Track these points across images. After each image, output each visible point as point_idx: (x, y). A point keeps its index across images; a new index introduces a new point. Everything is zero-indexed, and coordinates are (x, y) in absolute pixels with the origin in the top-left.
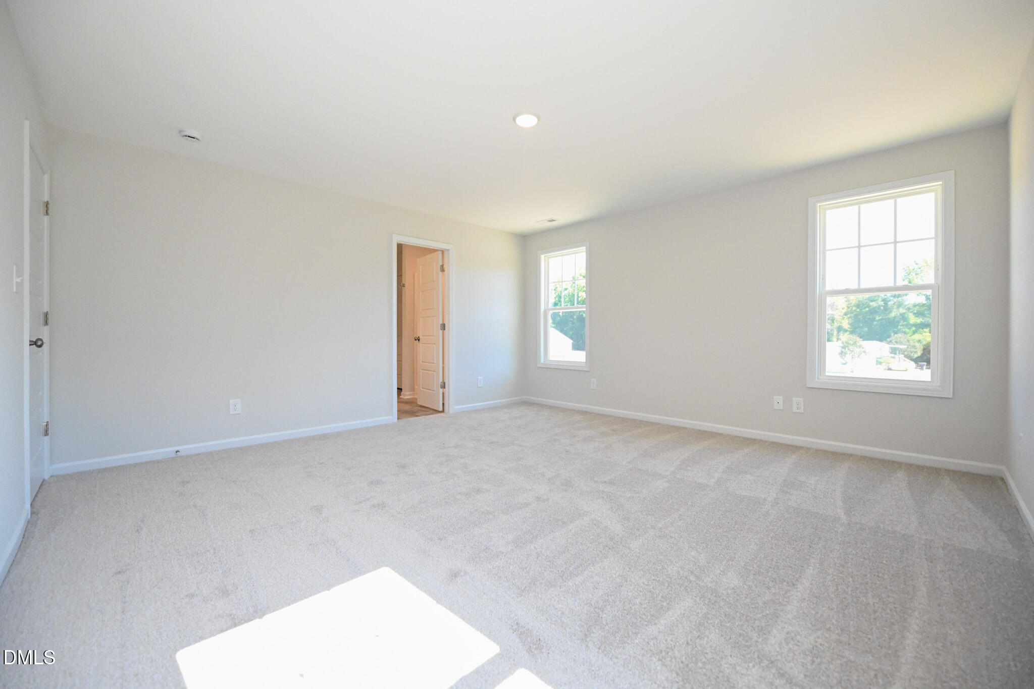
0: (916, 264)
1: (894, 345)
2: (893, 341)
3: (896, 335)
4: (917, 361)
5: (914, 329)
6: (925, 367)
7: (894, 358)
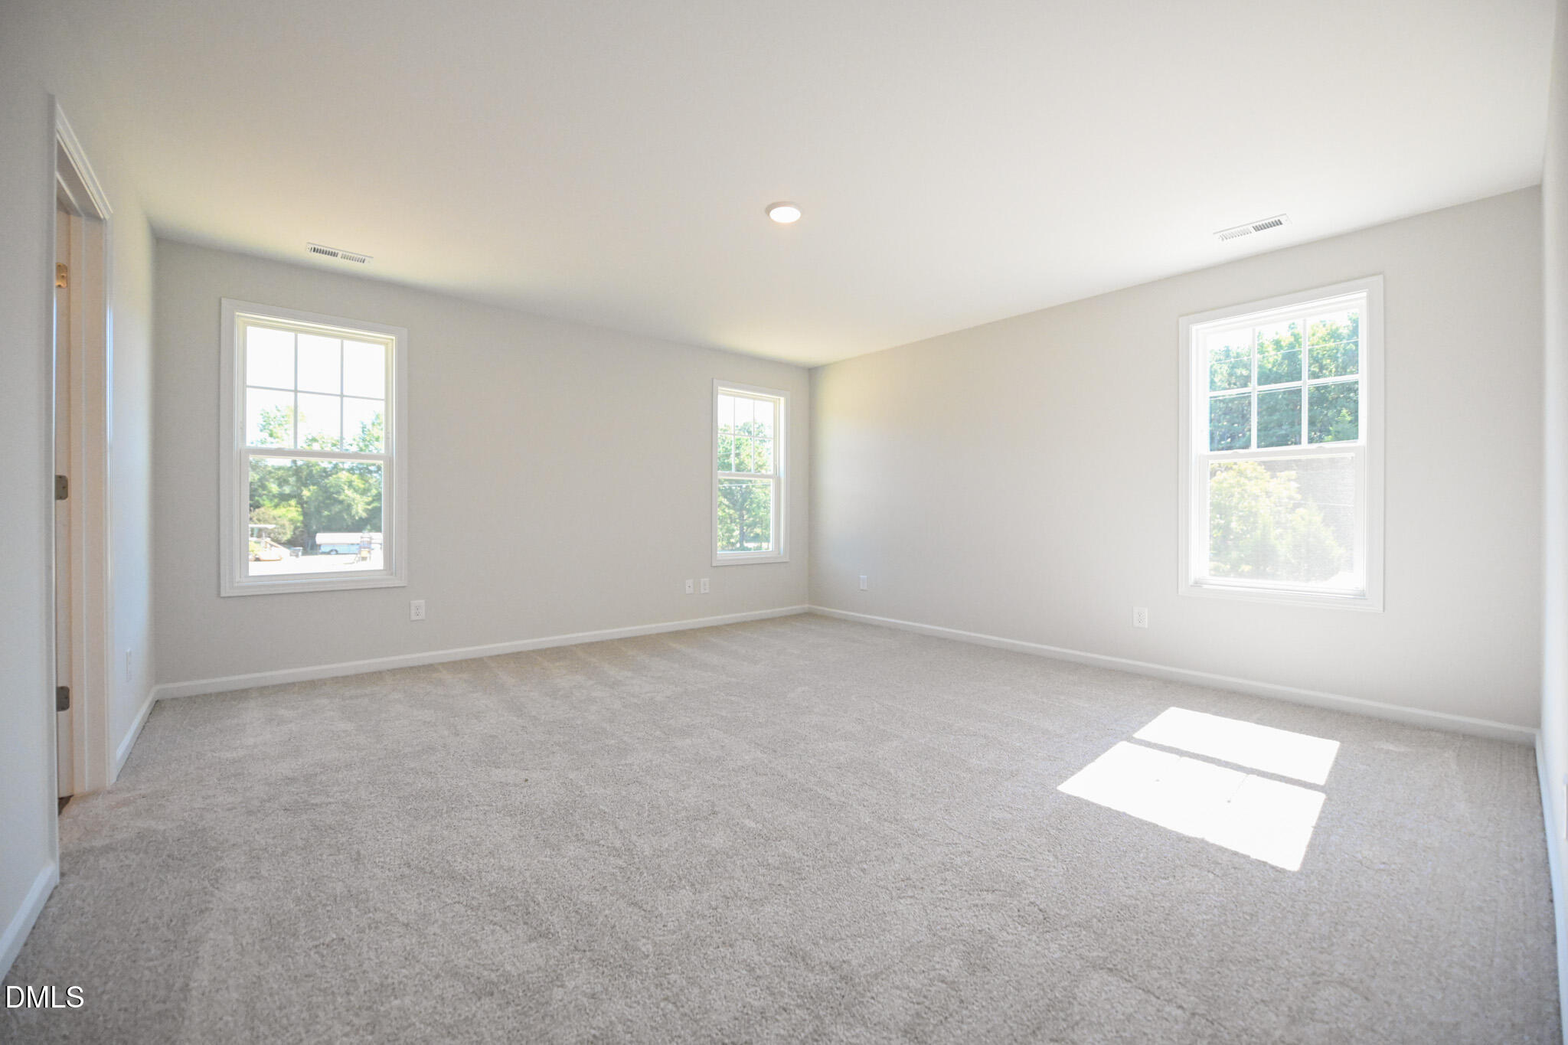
0: (279, 410)
1: (255, 524)
2: (255, 519)
3: (257, 510)
4: (290, 544)
5: (276, 500)
6: (300, 553)
7: (259, 543)
